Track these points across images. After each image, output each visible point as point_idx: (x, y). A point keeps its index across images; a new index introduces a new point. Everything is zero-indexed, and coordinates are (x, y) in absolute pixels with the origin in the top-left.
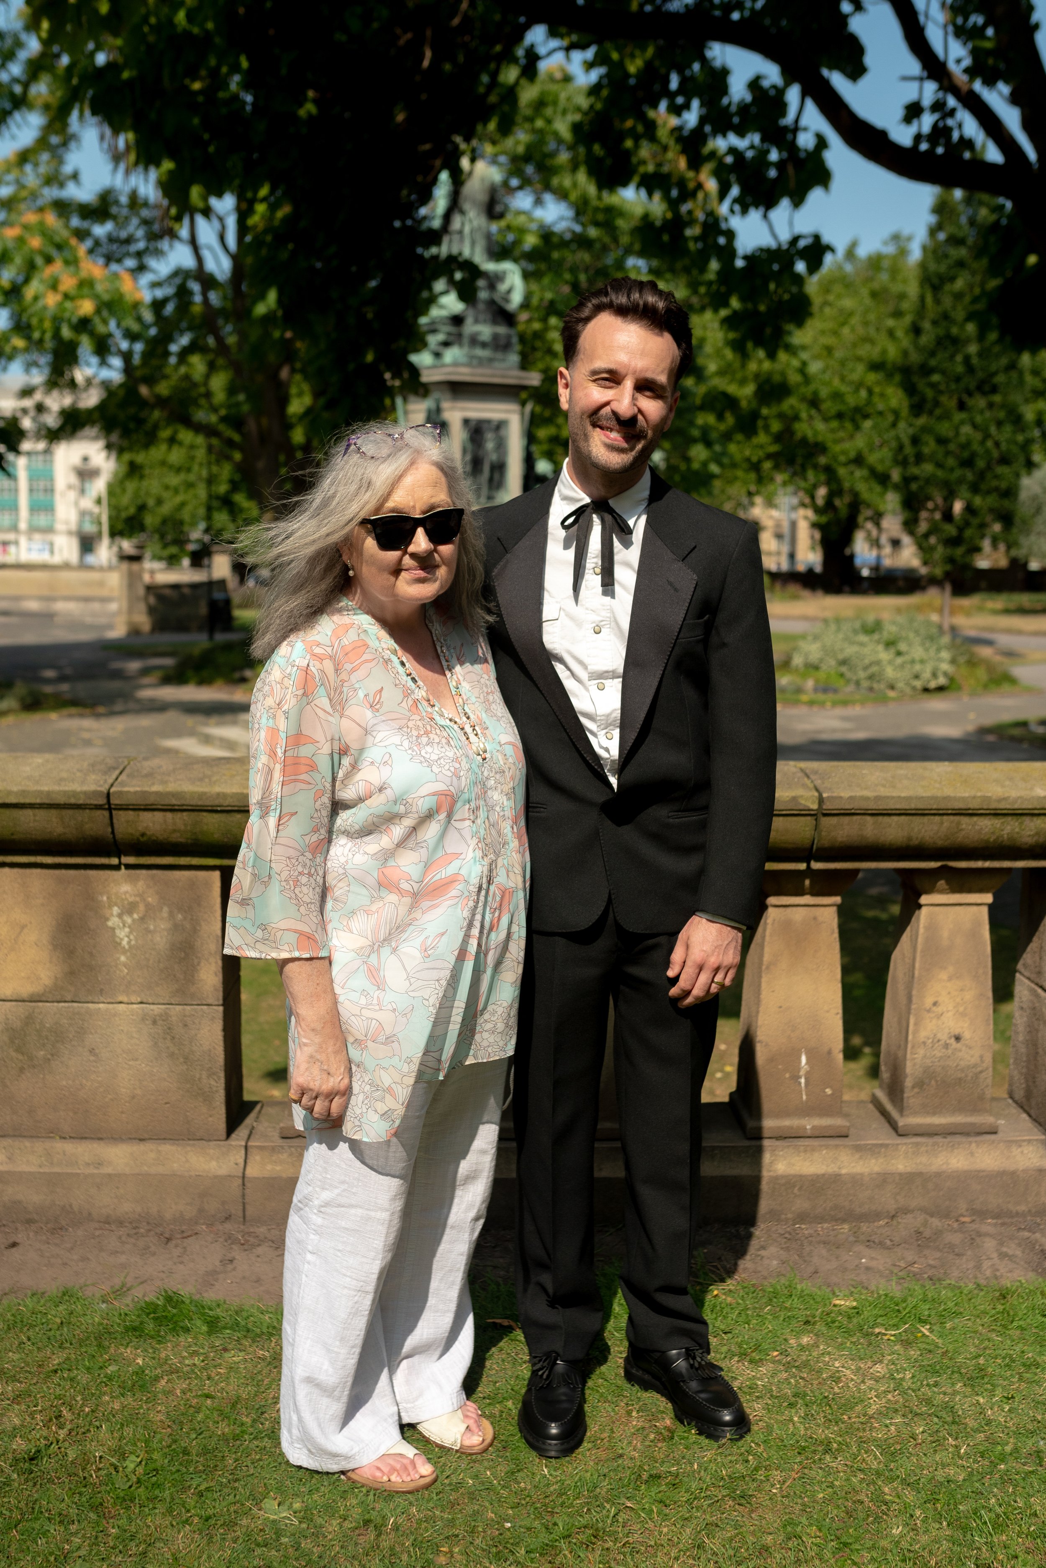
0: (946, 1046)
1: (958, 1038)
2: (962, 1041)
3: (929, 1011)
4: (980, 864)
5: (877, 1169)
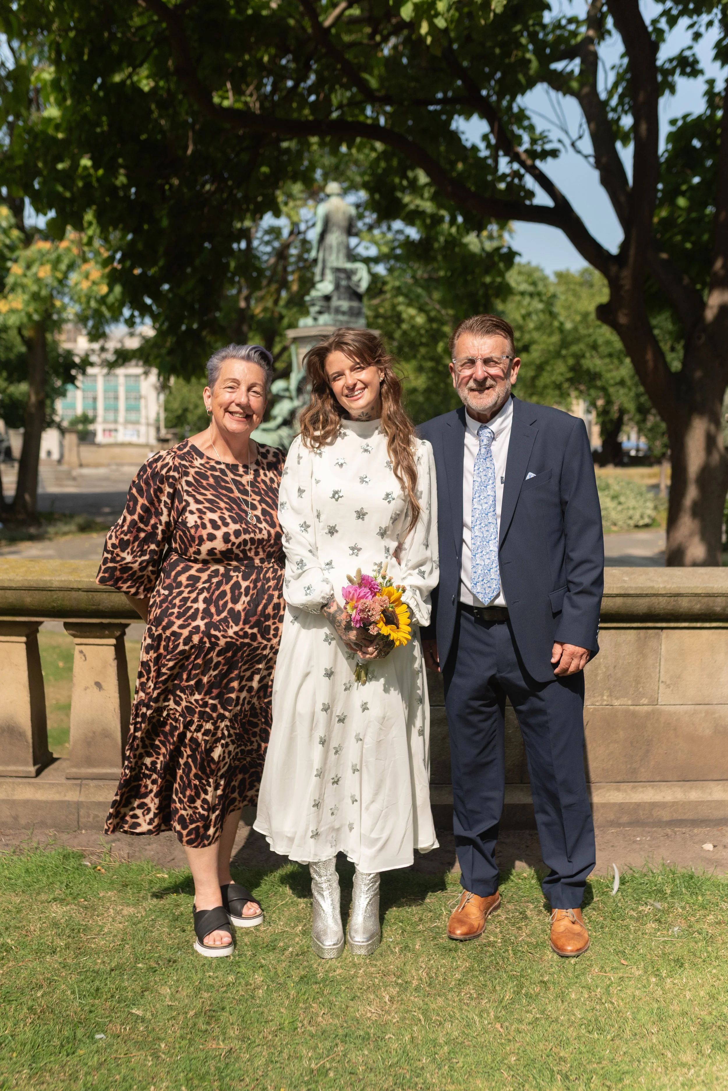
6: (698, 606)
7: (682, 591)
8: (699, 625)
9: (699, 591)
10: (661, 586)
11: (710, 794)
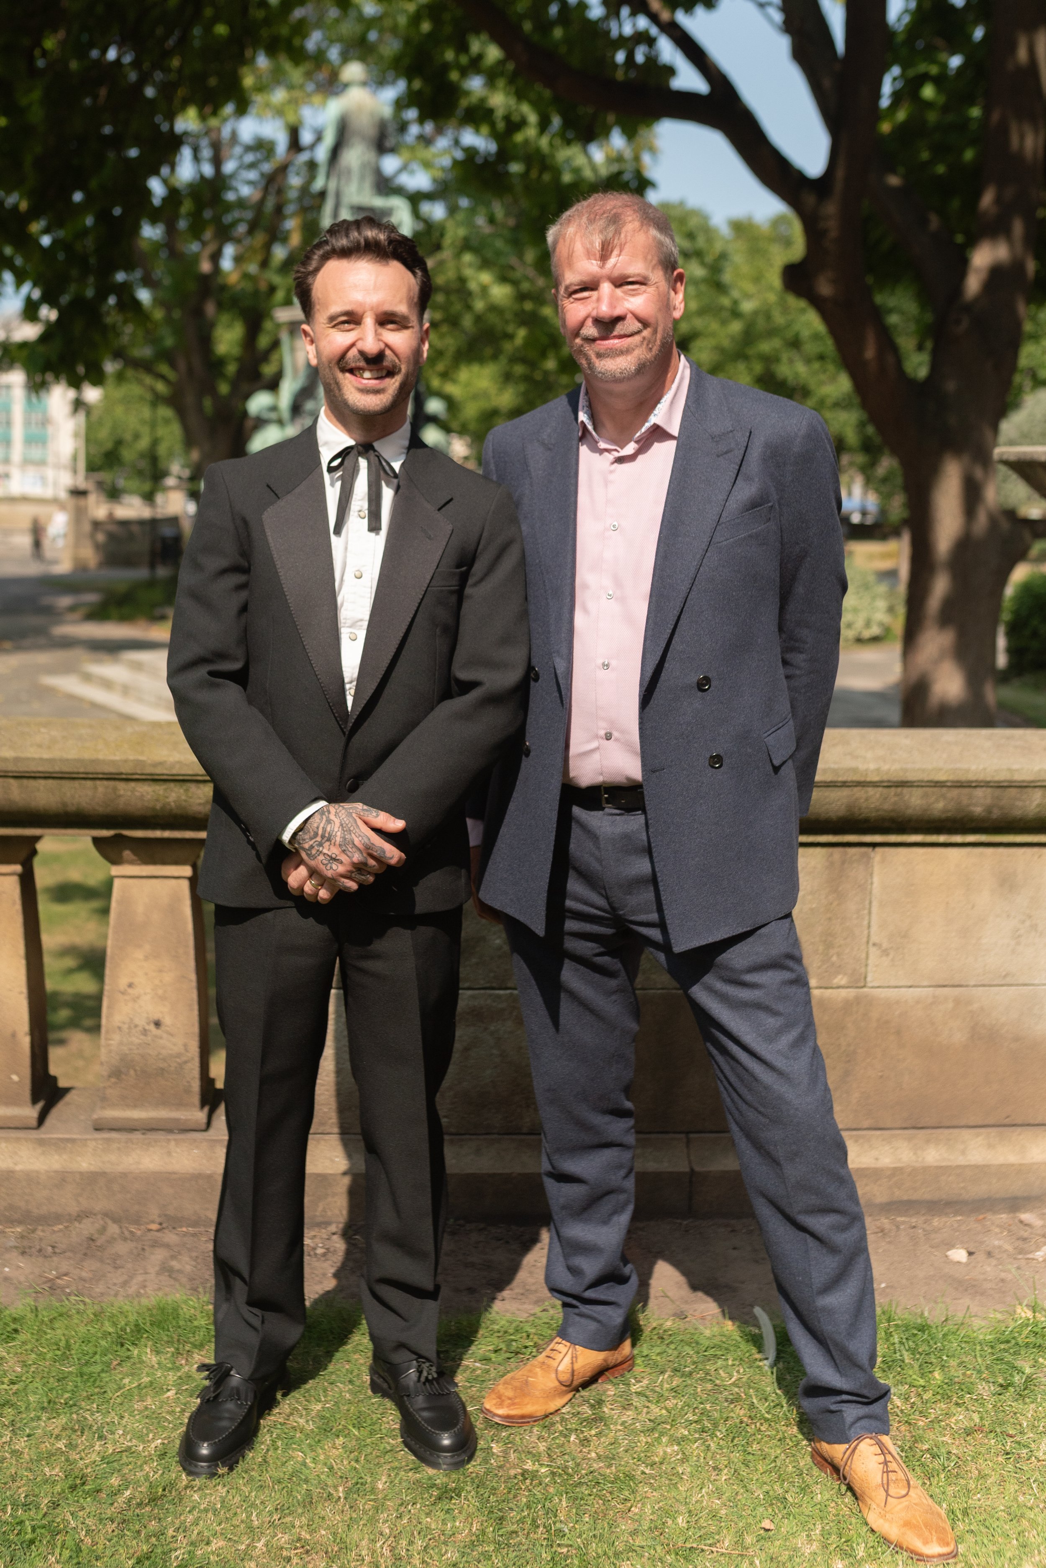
0: (145, 1032)
1: (157, 1024)
2: (163, 1028)
3: (123, 993)
4: (158, 834)
5: (57, 1166)
6: (940, 805)
7: (911, 777)
8: (942, 838)
9: (942, 777)
10: (872, 766)
11: (963, 1152)
